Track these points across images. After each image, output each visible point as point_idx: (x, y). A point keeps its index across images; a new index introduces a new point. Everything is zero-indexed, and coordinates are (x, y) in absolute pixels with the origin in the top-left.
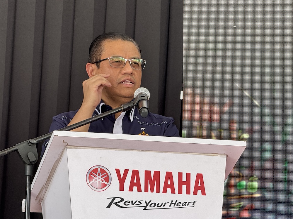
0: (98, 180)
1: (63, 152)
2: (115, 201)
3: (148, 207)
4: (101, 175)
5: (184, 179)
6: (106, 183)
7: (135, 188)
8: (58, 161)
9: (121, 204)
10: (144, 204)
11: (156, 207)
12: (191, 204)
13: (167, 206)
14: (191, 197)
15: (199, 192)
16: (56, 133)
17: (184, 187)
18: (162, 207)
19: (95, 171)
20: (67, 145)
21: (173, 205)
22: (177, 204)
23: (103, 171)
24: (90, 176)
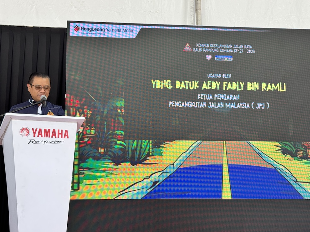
0: (25, 132)
1: (10, 121)
2: (32, 141)
3: (45, 143)
4: (26, 131)
5: (60, 132)
6: (28, 134)
7: (40, 136)
8: (8, 125)
9: (34, 142)
10: (43, 142)
11: (48, 143)
12: (63, 142)
13: (53, 143)
14: (63, 139)
15: (66, 137)
16: (7, 114)
17: (60, 135)
18: (51, 143)
19: (24, 129)
20: (12, 119)
21: (55, 142)
22: (57, 142)
23: (26, 129)
24: (21, 131)
